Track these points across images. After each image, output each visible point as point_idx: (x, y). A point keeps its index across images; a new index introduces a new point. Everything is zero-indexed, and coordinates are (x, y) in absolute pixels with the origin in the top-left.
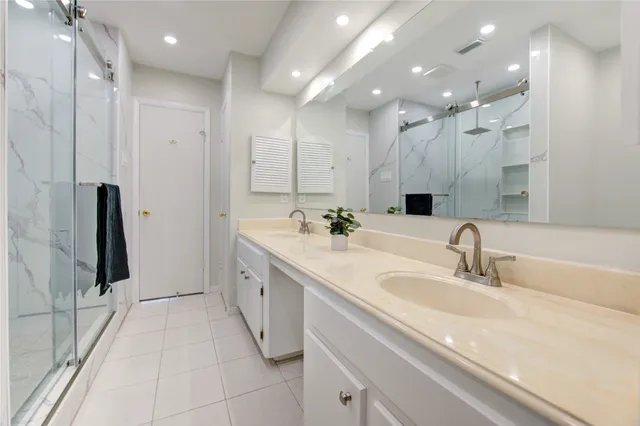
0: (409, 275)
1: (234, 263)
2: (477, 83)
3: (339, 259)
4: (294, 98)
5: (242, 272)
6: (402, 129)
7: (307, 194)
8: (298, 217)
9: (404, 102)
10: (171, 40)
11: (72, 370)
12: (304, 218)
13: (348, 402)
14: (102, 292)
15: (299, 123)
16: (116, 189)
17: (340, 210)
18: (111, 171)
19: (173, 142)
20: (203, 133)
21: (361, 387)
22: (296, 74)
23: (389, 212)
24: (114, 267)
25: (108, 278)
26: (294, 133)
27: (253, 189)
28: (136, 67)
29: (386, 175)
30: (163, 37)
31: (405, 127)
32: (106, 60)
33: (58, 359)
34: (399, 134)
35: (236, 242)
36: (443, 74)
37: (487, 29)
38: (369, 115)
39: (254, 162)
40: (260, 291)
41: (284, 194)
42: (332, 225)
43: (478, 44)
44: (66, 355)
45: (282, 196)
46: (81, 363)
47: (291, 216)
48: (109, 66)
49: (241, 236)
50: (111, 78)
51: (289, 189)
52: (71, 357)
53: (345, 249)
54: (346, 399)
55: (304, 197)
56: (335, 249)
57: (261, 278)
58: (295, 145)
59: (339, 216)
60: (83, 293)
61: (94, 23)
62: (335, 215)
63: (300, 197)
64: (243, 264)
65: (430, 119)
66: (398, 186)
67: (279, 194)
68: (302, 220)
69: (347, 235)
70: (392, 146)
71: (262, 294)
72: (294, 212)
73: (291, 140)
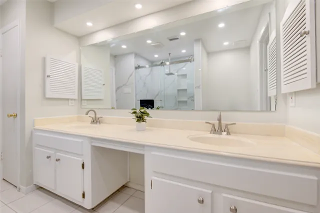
2: (170, 54)
4: (80, 38)
5: (48, 157)
6: (136, 68)
7: (87, 100)
8: (92, 114)
9: (137, 55)
22: (89, 24)
26: (79, 61)
27: (47, 96)
29: (127, 90)
31: (138, 67)
34: (135, 70)
36: (159, 46)
37: (183, 34)
40: (81, 166)
41: (72, 99)
43: (178, 39)
45: (70, 101)
47: (87, 114)
51: (76, 96)
55: (86, 101)
63: (84, 101)
65: (147, 66)
66: (134, 95)
67: (68, 100)
68: (94, 116)
70: (131, 75)
71: (83, 168)
72: (89, 111)
73: (77, 65)
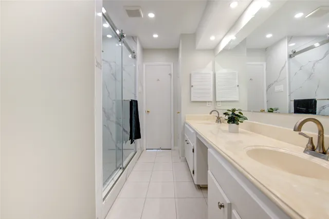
0: (270, 149)
1: (183, 136)
3: (233, 137)
4: (213, 50)
5: (186, 141)
6: (290, 56)
7: (222, 101)
8: (215, 114)
9: (291, 38)
10: (155, 36)
11: (121, 171)
12: (218, 115)
13: (222, 208)
14: (132, 143)
15: (216, 63)
16: (136, 102)
17: (234, 110)
18: (135, 95)
19: (158, 80)
20: (170, 74)
21: (228, 202)
22: (212, 38)
23: (269, 111)
24: (135, 133)
25: (133, 138)
26: (213, 69)
27: (192, 100)
28: (144, 50)
29: (279, 88)
30: (152, 36)
31: (293, 54)
32: (132, 50)
33: (117, 166)
34: (289, 60)
35: (184, 126)
38: (267, 51)
39: (192, 86)
40: (192, 150)
41: (209, 102)
42: (228, 118)
44: (120, 165)
45: (207, 103)
46: (124, 169)
47: (211, 113)
48: (134, 53)
49: (187, 124)
50: (134, 57)
51: (211, 99)
52: (121, 166)
53: (237, 132)
54: (221, 206)
55: (220, 103)
56: (231, 132)
57: (193, 144)
58: (215, 75)
59: (233, 113)
60: (126, 142)
61: (128, 37)
62: (231, 113)
63: (218, 103)
64: (187, 137)
66: (288, 94)
67: (206, 102)
68: (217, 115)
69: (238, 124)
70: (283, 67)
71: (193, 152)
72: (213, 111)
73: (212, 73)
